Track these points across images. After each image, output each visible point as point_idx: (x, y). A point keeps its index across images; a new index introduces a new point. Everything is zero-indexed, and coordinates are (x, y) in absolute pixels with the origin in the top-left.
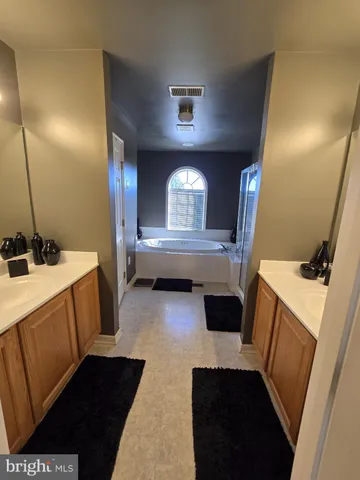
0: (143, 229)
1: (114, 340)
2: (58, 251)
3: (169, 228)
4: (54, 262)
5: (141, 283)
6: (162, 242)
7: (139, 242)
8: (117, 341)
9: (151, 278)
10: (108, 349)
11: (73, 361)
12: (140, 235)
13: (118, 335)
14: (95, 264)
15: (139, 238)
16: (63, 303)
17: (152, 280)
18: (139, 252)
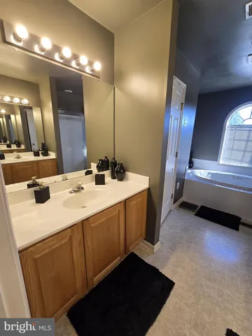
0: (195, 160)
1: (153, 249)
2: (124, 171)
3: (221, 162)
4: (121, 179)
5: (186, 206)
6: (212, 174)
7: (189, 171)
8: (155, 251)
9: (195, 204)
10: (148, 254)
11: (120, 255)
12: (191, 165)
13: (157, 246)
14: (146, 186)
15: (190, 167)
16: (117, 212)
17: (196, 206)
18: (188, 180)
